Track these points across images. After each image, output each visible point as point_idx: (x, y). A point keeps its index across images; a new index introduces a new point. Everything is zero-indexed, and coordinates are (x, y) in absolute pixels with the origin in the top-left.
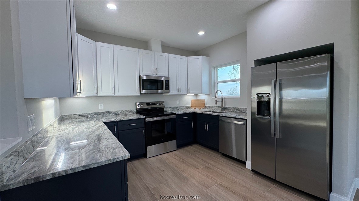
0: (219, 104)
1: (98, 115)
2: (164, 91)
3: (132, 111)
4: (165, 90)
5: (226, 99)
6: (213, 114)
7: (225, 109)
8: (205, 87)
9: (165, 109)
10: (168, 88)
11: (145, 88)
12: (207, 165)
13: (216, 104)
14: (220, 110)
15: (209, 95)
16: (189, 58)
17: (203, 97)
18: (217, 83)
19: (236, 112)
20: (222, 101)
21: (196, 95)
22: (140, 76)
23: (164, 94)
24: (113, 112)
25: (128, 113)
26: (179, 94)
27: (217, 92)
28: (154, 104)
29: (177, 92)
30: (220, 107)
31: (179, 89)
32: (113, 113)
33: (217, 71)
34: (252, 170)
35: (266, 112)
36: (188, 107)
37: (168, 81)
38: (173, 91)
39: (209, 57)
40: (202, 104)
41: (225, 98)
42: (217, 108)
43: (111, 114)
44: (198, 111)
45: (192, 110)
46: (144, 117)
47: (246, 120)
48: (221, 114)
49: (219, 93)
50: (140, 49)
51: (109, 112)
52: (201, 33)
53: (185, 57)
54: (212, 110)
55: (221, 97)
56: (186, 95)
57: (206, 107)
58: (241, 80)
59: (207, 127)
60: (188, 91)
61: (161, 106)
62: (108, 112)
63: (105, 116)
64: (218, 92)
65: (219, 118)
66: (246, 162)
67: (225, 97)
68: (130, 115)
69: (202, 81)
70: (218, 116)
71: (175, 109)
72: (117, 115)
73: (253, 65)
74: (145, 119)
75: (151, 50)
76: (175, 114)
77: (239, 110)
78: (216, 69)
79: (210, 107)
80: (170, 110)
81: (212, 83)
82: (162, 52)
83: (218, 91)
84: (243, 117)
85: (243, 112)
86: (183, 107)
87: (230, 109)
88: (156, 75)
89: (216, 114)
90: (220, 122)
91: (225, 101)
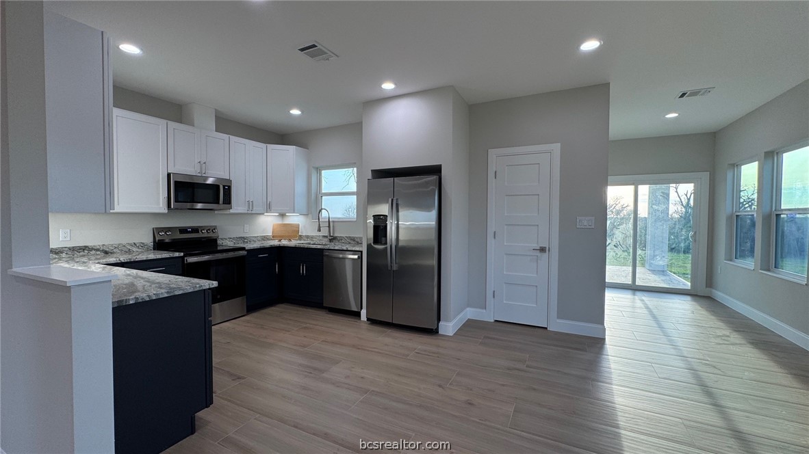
0: (325, 232)
1: (56, 253)
2: (221, 206)
3: (143, 245)
4: (223, 203)
5: (335, 223)
6: (314, 246)
7: (333, 239)
8: (301, 202)
9: (218, 242)
10: (228, 201)
11: (180, 200)
12: (305, 325)
13: (319, 230)
14: (325, 241)
15: (307, 215)
16: (271, 146)
17: (295, 219)
18: (320, 195)
19: (350, 243)
20: (329, 227)
21: (282, 215)
22: (169, 175)
23: (216, 212)
24: (98, 247)
25: (134, 249)
26: (250, 212)
27: (320, 211)
28: (195, 230)
29: (246, 208)
30: (326, 237)
31: (250, 204)
32: (98, 250)
33: (320, 174)
34: (368, 319)
35: (383, 239)
36: (265, 238)
37: (230, 187)
38: (238, 206)
39: (308, 149)
40: (294, 231)
41: (333, 222)
42: (321, 238)
43: (93, 252)
44: (285, 243)
45: (275, 243)
46: (182, 254)
47: (361, 252)
48: (327, 247)
49: (324, 213)
50: (170, 122)
51: (86, 247)
52: (296, 112)
53: (263, 145)
54: (312, 242)
55: (327, 220)
56: (263, 214)
57: (301, 237)
58: (357, 193)
59: (303, 270)
60: (269, 208)
61: (211, 235)
62: (84, 248)
63: (75, 255)
64: (323, 211)
65: (323, 252)
66: (360, 312)
67: (334, 220)
68: (142, 252)
69: (294, 192)
70: (322, 250)
71: (240, 242)
72: (106, 253)
73: (370, 177)
74: (182, 258)
75: (194, 126)
76: (243, 249)
77: (354, 241)
78: (320, 171)
79: (307, 237)
80: (229, 243)
81: (313, 196)
82: (216, 131)
83: (322, 209)
84: (357, 249)
85: (359, 243)
86: (256, 237)
87: (341, 238)
88: (204, 175)
89: (319, 247)
90: (325, 259)
91: (333, 226)
